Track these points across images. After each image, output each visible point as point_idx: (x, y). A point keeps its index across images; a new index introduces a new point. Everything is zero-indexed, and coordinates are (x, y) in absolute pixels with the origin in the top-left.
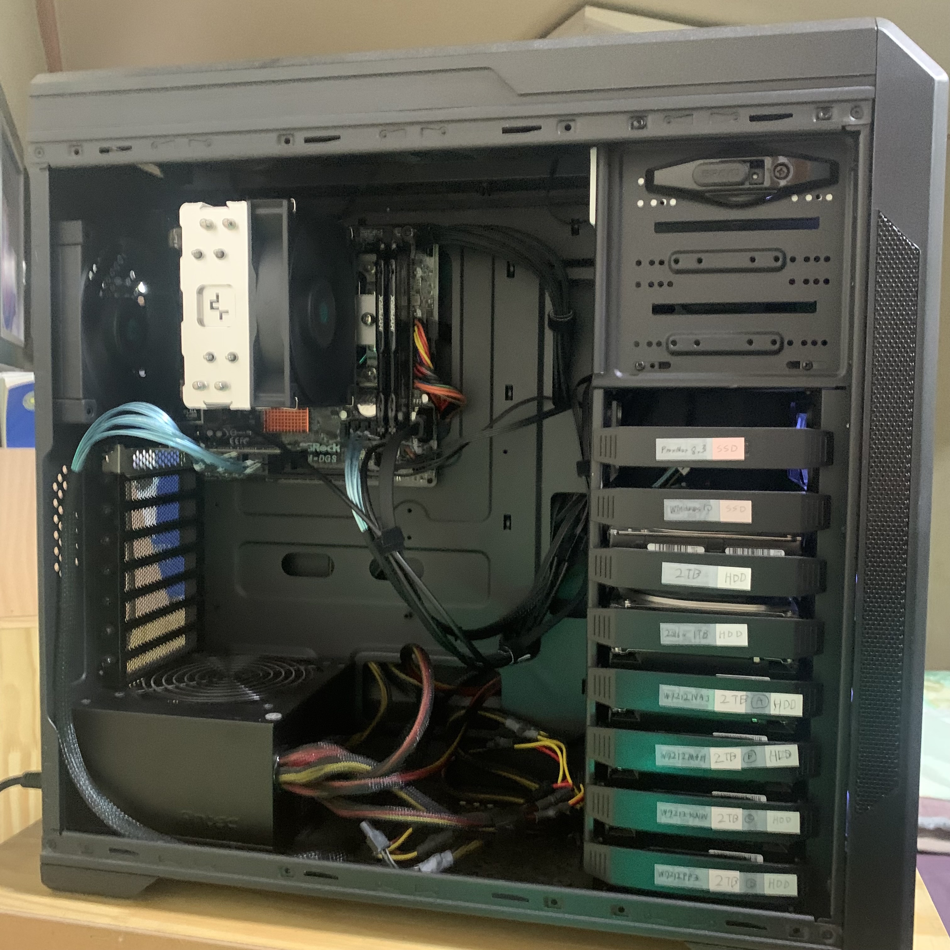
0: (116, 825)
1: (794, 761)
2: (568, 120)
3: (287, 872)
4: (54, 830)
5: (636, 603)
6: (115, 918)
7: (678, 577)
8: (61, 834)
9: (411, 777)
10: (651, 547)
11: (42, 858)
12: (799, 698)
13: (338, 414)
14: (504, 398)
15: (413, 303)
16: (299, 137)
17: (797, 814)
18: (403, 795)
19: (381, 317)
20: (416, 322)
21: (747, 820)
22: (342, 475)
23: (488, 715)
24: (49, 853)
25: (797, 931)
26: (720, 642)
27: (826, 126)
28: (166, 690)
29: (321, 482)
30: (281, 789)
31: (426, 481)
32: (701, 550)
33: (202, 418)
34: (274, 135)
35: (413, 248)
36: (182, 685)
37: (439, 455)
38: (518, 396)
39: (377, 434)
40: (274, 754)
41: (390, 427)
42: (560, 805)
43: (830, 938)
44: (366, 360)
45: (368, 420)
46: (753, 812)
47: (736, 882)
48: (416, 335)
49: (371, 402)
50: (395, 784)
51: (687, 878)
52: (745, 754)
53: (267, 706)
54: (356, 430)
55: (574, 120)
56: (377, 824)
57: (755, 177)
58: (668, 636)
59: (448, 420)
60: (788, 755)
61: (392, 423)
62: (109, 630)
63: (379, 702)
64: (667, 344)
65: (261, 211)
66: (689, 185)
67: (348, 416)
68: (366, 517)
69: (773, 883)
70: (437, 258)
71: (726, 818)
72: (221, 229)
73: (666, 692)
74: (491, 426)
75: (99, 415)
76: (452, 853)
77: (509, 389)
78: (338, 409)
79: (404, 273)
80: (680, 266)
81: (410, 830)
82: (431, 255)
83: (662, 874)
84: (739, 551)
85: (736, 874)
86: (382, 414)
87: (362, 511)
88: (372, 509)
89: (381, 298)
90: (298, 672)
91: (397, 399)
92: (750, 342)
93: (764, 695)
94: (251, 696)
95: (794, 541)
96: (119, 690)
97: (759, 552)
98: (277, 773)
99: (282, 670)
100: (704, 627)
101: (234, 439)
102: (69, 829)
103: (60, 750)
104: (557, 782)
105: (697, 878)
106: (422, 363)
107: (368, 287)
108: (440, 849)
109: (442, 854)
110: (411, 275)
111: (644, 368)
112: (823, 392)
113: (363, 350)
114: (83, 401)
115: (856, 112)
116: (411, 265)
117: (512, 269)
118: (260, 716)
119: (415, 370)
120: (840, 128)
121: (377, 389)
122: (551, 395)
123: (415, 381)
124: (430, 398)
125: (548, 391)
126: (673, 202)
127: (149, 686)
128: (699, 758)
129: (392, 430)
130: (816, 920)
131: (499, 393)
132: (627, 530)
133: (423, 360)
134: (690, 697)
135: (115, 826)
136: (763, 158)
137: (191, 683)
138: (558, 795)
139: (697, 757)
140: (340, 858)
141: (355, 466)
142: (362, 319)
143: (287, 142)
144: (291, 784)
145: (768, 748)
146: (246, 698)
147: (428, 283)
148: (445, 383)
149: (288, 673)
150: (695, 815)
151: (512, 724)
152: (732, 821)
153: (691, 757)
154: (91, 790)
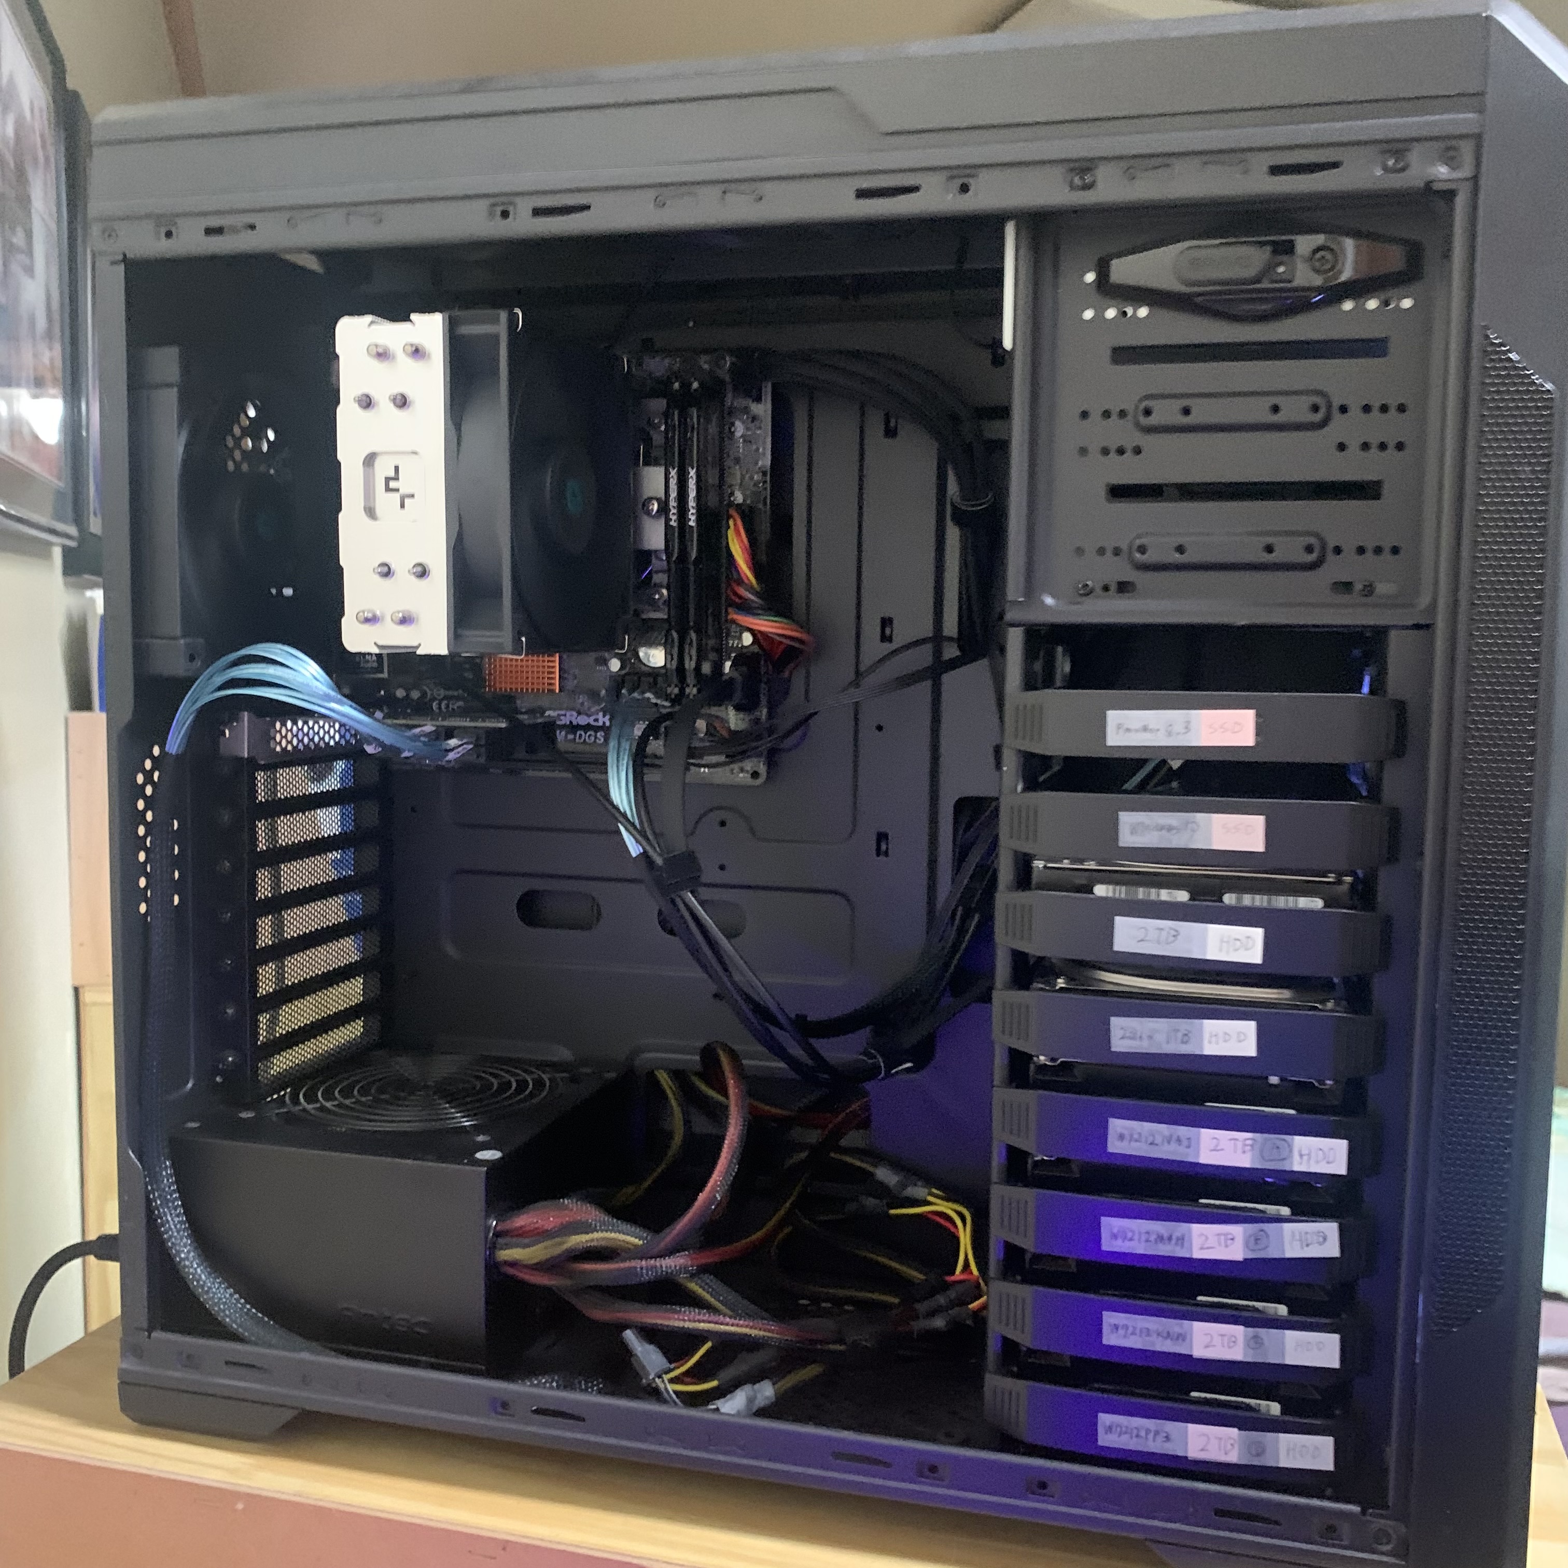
0: (237, 1324)
1: (1331, 1249)
2: (965, 176)
3: (503, 1406)
4: (142, 1329)
5: (1077, 982)
6: (233, 1471)
7: (1142, 940)
8: (149, 1337)
9: (709, 1257)
10: (1100, 890)
11: (122, 1373)
12: (1341, 1146)
13: (605, 662)
14: (878, 637)
15: (729, 480)
16: (524, 208)
17: (1336, 1337)
18: (693, 1286)
19: (673, 503)
20: (732, 512)
21: (1252, 1343)
22: (602, 764)
23: (849, 1159)
24: (131, 1365)
25: (1331, 1529)
26: (1210, 1049)
27: (1397, 182)
28: (322, 1109)
29: (568, 775)
30: (499, 1273)
31: (749, 776)
32: (1182, 896)
33: (386, 670)
34: (483, 204)
35: (729, 387)
36: (347, 1102)
37: (771, 731)
38: (902, 634)
39: (667, 697)
40: (487, 1216)
41: (688, 686)
42: (953, 1312)
43: (1387, 1543)
44: (650, 573)
45: (655, 673)
46: (1262, 1332)
47: (1232, 1445)
48: (731, 533)
49: (660, 644)
50: (684, 1269)
51: (1151, 1436)
52: (1250, 1236)
53: (481, 1138)
54: (631, 691)
55: (972, 176)
56: (650, 1334)
57: (1281, 269)
58: (1122, 1038)
59: (786, 674)
60: (1321, 1239)
61: (691, 679)
62: (230, 1011)
63: (670, 1135)
64: (1130, 553)
65: (465, 330)
66: (1169, 283)
67: (622, 668)
68: (640, 834)
69: (1294, 1450)
70: (769, 406)
71: (1217, 1340)
72: (404, 361)
73: (1119, 1130)
74: (856, 683)
75: (207, 664)
76: (774, 1384)
77: (886, 622)
78: (606, 655)
79: (713, 429)
80: (1153, 420)
81: (709, 1345)
82: (758, 399)
83: (1109, 1429)
84: (1247, 900)
85: (1234, 1432)
86: (675, 663)
87: (633, 824)
88: (650, 821)
89: (673, 473)
90: (539, 1084)
91: (699, 641)
92: (1269, 549)
93: (1284, 1140)
94: (461, 1122)
95: (1339, 882)
96: (247, 1108)
97: (1282, 902)
98: (493, 1248)
99: (512, 1080)
100: (1183, 1024)
101: (440, 704)
102: (165, 1328)
103: (149, 1201)
104: (953, 1273)
105: (1167, 1438)
106: (740, 581)
107: (654, 453)
108: (754, 1378)
109: (757, 1386)
110: (725, 434)
111: (1091, 592)
112: (1393, 634)
113: (645, 557)
114: (182, 641)
115: (1450, 158)
116: (726, 418)
117: (892, 424)
118: (466, 1154)
119: (729, 591)
120: (1422, 185)
121: (668, 621)
122: (955, 635)
123: (730, 610)
124: (756, 641)
125: (951, 626)
126: (1143, 312)
127: (295, 1100)
128: (1173, 1242)
129: (692, 691)
130: (1364, 1512)
131: (871, 629)
132: (1061, 861)
133: (742, 575)
134: (1158, 1140)
135: (235, 1326)
136: (1293, 238)
137: (363, 1099)
138: (952, 1294)
139: (1170, 1238)
140: (592, 1388)
141: (625, 749)
142: (644, 505)
143: (505, 214)
144: (513, 1264)
145: (1288, 1228)
146: (452, 1124)
147: (754, 447)
148: (778, 614)
149: (522, 1085)
150: (1165, 1335)
151: (885, 1175)
152: (1226, 1344)
153: (1160, 1238)
154: (199, 1266)
